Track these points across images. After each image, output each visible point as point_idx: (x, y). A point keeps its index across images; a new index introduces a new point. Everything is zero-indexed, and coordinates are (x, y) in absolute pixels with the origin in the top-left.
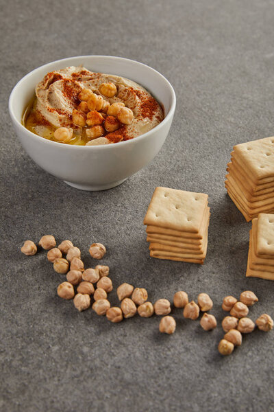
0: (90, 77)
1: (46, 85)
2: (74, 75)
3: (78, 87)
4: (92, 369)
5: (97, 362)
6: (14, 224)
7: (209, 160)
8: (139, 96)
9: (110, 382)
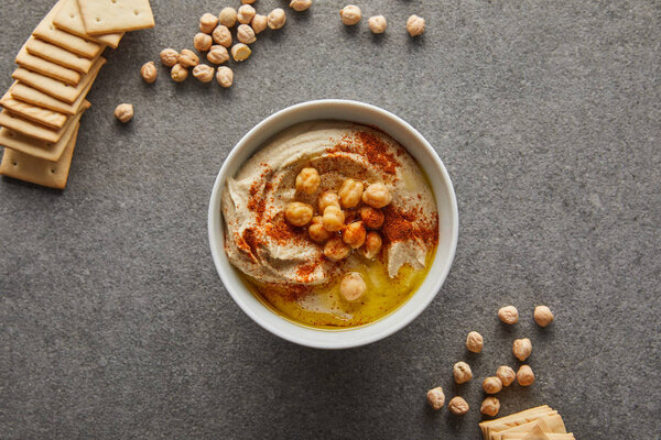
1: (256, 260)
2: (251, 207)
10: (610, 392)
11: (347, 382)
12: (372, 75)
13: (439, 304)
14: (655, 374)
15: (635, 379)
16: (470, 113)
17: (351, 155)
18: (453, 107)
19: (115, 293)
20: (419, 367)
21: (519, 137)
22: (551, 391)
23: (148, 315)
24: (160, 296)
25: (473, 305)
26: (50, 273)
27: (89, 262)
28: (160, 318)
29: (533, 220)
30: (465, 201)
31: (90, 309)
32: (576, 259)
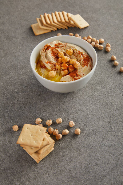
0: (62, 45)
2: (56, 45)
4: (61, 171)
5: (63, 168)
6: (33, 106)
7: (111, 79)
8: (82, 55)
9: (67, 176)
10: (70, 161)
11: (29, 103)
14: (83, 170)
15: (78, 165)
17: (81, 56)
19: (20, 54)
20: (44, 115)
22: (59, 147)
23: (19, 61)
24: (25, 61)
25: (68, 117)
28: (20, 63)
29: (100, 117)
31: (13, 52)
32: (98, 132)
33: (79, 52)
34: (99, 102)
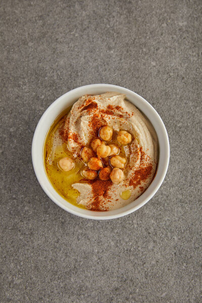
0: (121, 114)
1: (80, 110)
2: (109, 107)
3: (105, 121)
8: (141, 159)
11: (19, 169)
12: (185, 180)
13: (61, 219)
16: (166, 235)
17: (139, 160)
18: (170, 225)
19: (66, 49)
20: (26, 208)
21: (153, 262)
22: (12, 281)
23: (54, 66)
24: (64, 72)
25: (60, 237)
26: (76, 17)
27: (82, 36)
28: (53, 72)
29: (108, 270)
30: (117, 233)
31: (57, 37)
32: (86, 295)
33: (141, 149)
34: (127, 240)
